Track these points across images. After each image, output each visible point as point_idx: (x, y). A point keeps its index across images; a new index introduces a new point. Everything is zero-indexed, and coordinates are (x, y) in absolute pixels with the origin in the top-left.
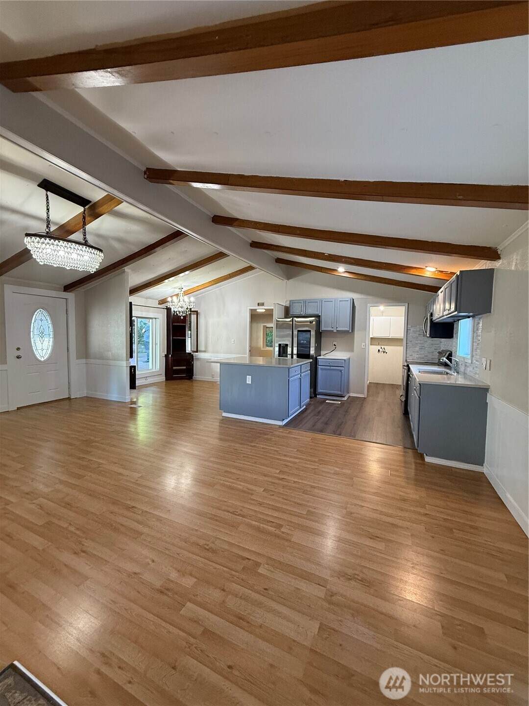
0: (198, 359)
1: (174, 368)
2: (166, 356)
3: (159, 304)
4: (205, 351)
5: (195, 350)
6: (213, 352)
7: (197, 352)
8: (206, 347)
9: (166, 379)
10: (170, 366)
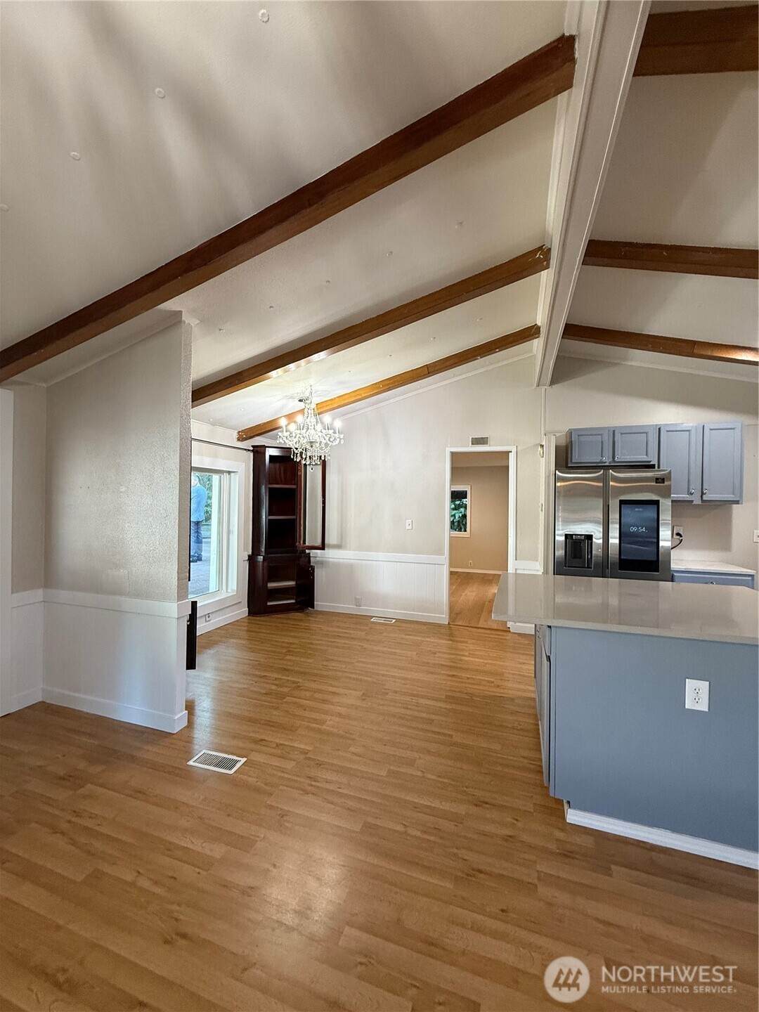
0: (322, 563)
1: (271, 585)
2: (252, 559)
3: (240, 439)
4: (339, 547)
5: (319, 543)
6: (360, 548)
7: (323, 547)
8: (342, 536)
9: (250, 613)
10: (260, 583)
